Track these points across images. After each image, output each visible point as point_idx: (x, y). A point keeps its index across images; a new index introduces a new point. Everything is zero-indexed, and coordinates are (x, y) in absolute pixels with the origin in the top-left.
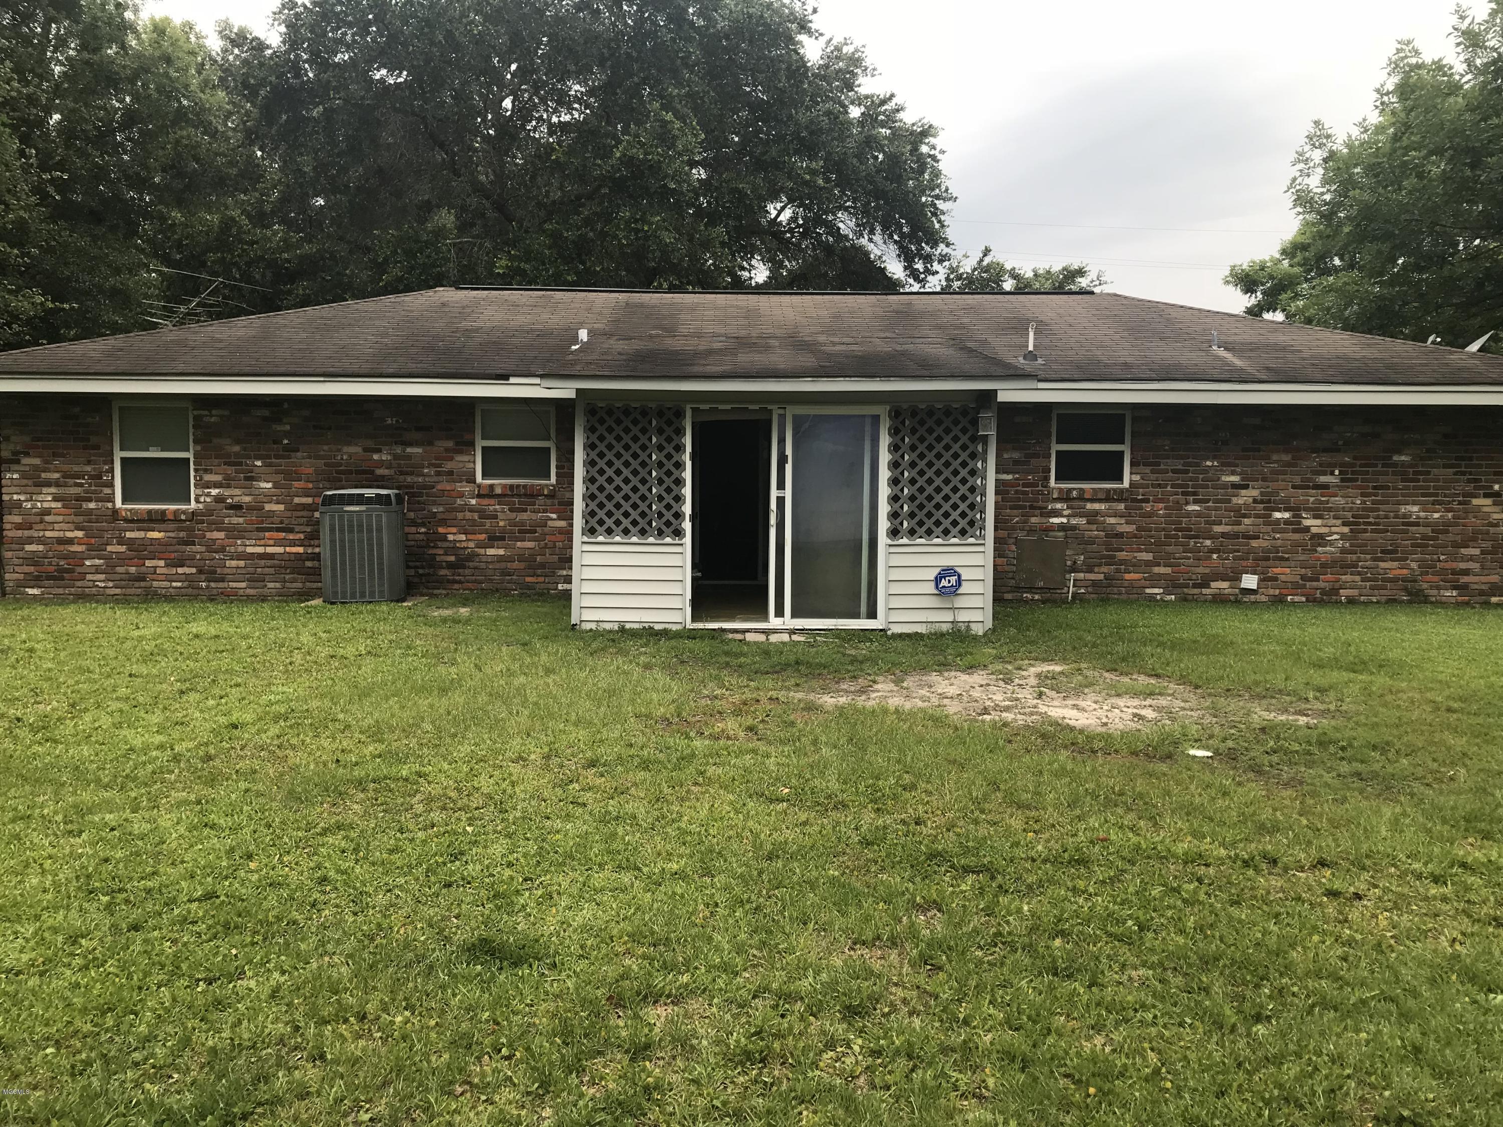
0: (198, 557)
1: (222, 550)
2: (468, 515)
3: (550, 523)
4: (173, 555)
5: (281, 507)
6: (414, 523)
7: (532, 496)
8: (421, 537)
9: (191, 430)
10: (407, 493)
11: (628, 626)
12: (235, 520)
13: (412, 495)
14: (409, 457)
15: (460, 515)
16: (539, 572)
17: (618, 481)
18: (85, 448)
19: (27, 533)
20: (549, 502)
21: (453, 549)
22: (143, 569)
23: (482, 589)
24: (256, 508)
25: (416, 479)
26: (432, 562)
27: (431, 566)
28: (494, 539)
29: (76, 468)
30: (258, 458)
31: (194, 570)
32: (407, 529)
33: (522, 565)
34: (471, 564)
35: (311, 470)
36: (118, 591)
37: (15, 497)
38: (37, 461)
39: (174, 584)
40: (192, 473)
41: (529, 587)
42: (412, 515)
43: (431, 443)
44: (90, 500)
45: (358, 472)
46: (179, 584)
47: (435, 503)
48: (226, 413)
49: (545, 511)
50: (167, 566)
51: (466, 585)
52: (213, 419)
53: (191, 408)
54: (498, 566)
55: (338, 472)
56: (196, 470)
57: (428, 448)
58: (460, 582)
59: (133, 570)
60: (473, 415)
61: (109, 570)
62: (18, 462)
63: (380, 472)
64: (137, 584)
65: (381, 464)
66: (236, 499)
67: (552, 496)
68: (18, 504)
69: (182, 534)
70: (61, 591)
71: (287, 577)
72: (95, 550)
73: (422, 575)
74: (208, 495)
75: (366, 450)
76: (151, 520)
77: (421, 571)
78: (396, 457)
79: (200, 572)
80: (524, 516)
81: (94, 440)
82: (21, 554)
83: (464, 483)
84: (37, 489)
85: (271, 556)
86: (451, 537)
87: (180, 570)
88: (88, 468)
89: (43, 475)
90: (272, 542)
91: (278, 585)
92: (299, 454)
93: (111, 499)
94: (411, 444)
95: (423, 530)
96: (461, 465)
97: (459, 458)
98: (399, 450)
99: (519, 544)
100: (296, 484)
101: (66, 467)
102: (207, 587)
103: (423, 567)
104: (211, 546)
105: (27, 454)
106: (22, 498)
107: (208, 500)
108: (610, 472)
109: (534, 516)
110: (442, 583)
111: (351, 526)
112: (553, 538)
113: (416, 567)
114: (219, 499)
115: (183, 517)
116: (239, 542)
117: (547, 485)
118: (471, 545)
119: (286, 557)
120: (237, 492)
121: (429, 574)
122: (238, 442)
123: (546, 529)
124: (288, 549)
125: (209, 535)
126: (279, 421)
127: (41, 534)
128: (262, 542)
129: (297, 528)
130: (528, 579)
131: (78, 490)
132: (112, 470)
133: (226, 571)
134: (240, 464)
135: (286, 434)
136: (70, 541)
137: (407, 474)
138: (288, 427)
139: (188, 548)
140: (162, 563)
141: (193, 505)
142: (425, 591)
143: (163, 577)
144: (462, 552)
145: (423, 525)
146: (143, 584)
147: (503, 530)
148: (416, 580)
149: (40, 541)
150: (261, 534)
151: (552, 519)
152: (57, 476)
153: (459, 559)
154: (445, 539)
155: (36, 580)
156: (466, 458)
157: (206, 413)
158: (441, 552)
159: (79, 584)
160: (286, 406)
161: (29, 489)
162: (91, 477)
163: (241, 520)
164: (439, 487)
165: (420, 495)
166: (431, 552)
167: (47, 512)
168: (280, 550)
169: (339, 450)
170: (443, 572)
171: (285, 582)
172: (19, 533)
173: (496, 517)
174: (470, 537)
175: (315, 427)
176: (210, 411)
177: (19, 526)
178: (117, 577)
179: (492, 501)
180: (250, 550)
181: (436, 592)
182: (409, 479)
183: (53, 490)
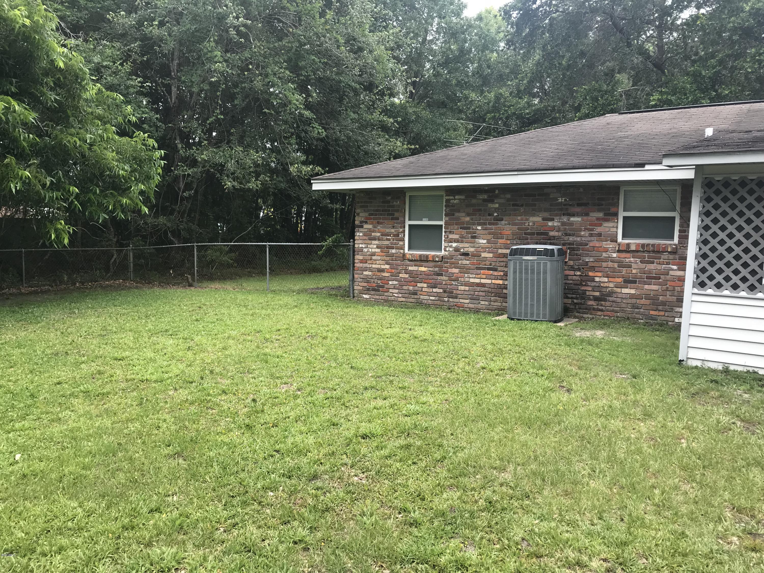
0: (444, 283)
1: (456, 280)
2: (610, 264)
3: (671, 273)
4: (431, 281)
5: (491, 255)
6: (572, 268)
7: (658, 252)
8: (577, 278)
9: (444, 208)
10: (569, 248)
11: (732, 368)
12: (465, 262)
13: (572, 249)
14: (572, 224)
15: (604, 264)
16: (660, 308)
17: (730, 243)
18: (392, 219)
19: (365, 265)
20: (671, 257)
21: (599, 287)
22: (416, 288)
23: (617, 317)
24: (477, 255)
25: (575, 239)
26: (583, 296)
27: (583, 298)
28: (628, 282)
29: (388, 230)
30: (479, 225)
31: (441, 291)
32: (567, 272)
33: (648, 302)
34: (610, 299)
35: (509, 232)
36: (404, 299)
37: (361, 246)
38: (370, 226)
39: (431, 298)
40: (443, 234)
41: (652, 318)
42: (571, 263)
43: (587, 215)
44: (393, 248)
45: (538, 234)
46: (433, 298)
47: (587, 255)
48: (463, 197)
49: (668, 264)
50: (428, 287)
51: (606, 313)
52: (455, 202)
53: (445, 195)
54: (629, 301)
55: (525, 234)
56: (445, 232)
57: (585, 218)
58: (602, 310)
59: (411, 288)
60: (618, 194)
61: (400, 287)
62: (362, 227)
63: (552, 234)
64: (413, 296)
65: (553, 228)
66: (466, 249)
67: (674, 252)
68: (361, 250)
69: (437, 269)
70: (378, 297)
71: (492, 298)
72: (395, 276)
73: (576, 303)
74: (451, 247)
75: (544, 219)
76: (421, 261)
77: (575, 301)
78: (563, 224)
79: (445, 292)
80: (652, 266)
81: (396, 214)
82: (362, 276)
83: (609, 242)
84: (369, 242)
85: (483, 285)
86: (597, 279)
87: (435, 290)
88: (393, 230)
89: (373, 234)
90: (484, 276)
91: (487, 303)
92: (503, 222)
93: (402, 248)
94: (573, 215)
95: (578, 273)
96: (607, 229)
97: (606, 224)
98: (565, 219)
99: (646, 287)
100: (500, 241)
101: (382, 230)
102: (448, 301)
103: (577, 298)
104: (452, 278)
105: (366, 223)
106: (363, 246)
107: (451, 249)
108: (722, 235)
109: (659, 267)
110: (589, 310)
111: (526, 269)
112: (673, 284)
113: (572, 298)
114: (457, 250)
115: (437, 259)
116: (466, 275)
117: (671, 245)
118: (611, 285)
119: (492, 286)
120: (467, 245)
121: (581, 304)
122: (468, 215)
123: (668, 277)
124: (494, 281)
125: (450, 270)
126: (492, 201)
127: (371, 266)
128: (479, 276)
129: (499, 269)
130: (652, 312)
131: (387, 243)
132: (404, 231)
133: (459, 292)
134: (469, 228)
135: (496, 210)
136: (382, 271)
137: (570, 235)
138: (497, 205)
139: (439, 277)
140: (425, 285)
141: (443, 253)
142: (577, 314)
143: (426, 293)
144: (604, 290)
145: (579, 270)
146: (416, 297)
147: (635, 276)
148: (572, 307)
149: (370, 270)
150: (479, 271)
151: (673, 270)
152: (378, 234)
153: (602, 295)
154: (593, 281)
155: (367, 290)
156: (610, 224)
157: (452, 197)
158: (590, 289)
159: (386, 294)
160: (497, 192)
161: (367, 242)
162: (394, 235)
163: (468, 262)
164: (591, 244)
165: (578, 249)
166: (583, 288)
167: (373, 254)
168: (489, 281)
169: (527, 220)
170: (590, 303)
171: (491, 301)
172: (361, 265)
173: (630, 267)
174: (611, 279)
175: (514, 205)
176: (454, 196)
177: (361, 261)
178: (403, 291)
179: (628, 255)
180: (472, 280)
181: (585, 316)
182: (571, 239)
183: (376, 242)
